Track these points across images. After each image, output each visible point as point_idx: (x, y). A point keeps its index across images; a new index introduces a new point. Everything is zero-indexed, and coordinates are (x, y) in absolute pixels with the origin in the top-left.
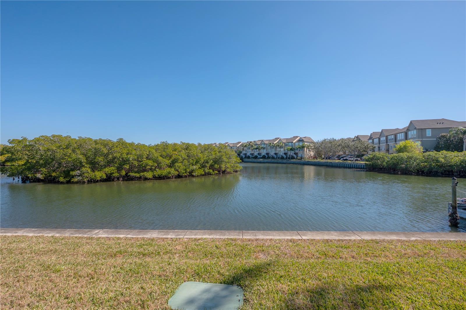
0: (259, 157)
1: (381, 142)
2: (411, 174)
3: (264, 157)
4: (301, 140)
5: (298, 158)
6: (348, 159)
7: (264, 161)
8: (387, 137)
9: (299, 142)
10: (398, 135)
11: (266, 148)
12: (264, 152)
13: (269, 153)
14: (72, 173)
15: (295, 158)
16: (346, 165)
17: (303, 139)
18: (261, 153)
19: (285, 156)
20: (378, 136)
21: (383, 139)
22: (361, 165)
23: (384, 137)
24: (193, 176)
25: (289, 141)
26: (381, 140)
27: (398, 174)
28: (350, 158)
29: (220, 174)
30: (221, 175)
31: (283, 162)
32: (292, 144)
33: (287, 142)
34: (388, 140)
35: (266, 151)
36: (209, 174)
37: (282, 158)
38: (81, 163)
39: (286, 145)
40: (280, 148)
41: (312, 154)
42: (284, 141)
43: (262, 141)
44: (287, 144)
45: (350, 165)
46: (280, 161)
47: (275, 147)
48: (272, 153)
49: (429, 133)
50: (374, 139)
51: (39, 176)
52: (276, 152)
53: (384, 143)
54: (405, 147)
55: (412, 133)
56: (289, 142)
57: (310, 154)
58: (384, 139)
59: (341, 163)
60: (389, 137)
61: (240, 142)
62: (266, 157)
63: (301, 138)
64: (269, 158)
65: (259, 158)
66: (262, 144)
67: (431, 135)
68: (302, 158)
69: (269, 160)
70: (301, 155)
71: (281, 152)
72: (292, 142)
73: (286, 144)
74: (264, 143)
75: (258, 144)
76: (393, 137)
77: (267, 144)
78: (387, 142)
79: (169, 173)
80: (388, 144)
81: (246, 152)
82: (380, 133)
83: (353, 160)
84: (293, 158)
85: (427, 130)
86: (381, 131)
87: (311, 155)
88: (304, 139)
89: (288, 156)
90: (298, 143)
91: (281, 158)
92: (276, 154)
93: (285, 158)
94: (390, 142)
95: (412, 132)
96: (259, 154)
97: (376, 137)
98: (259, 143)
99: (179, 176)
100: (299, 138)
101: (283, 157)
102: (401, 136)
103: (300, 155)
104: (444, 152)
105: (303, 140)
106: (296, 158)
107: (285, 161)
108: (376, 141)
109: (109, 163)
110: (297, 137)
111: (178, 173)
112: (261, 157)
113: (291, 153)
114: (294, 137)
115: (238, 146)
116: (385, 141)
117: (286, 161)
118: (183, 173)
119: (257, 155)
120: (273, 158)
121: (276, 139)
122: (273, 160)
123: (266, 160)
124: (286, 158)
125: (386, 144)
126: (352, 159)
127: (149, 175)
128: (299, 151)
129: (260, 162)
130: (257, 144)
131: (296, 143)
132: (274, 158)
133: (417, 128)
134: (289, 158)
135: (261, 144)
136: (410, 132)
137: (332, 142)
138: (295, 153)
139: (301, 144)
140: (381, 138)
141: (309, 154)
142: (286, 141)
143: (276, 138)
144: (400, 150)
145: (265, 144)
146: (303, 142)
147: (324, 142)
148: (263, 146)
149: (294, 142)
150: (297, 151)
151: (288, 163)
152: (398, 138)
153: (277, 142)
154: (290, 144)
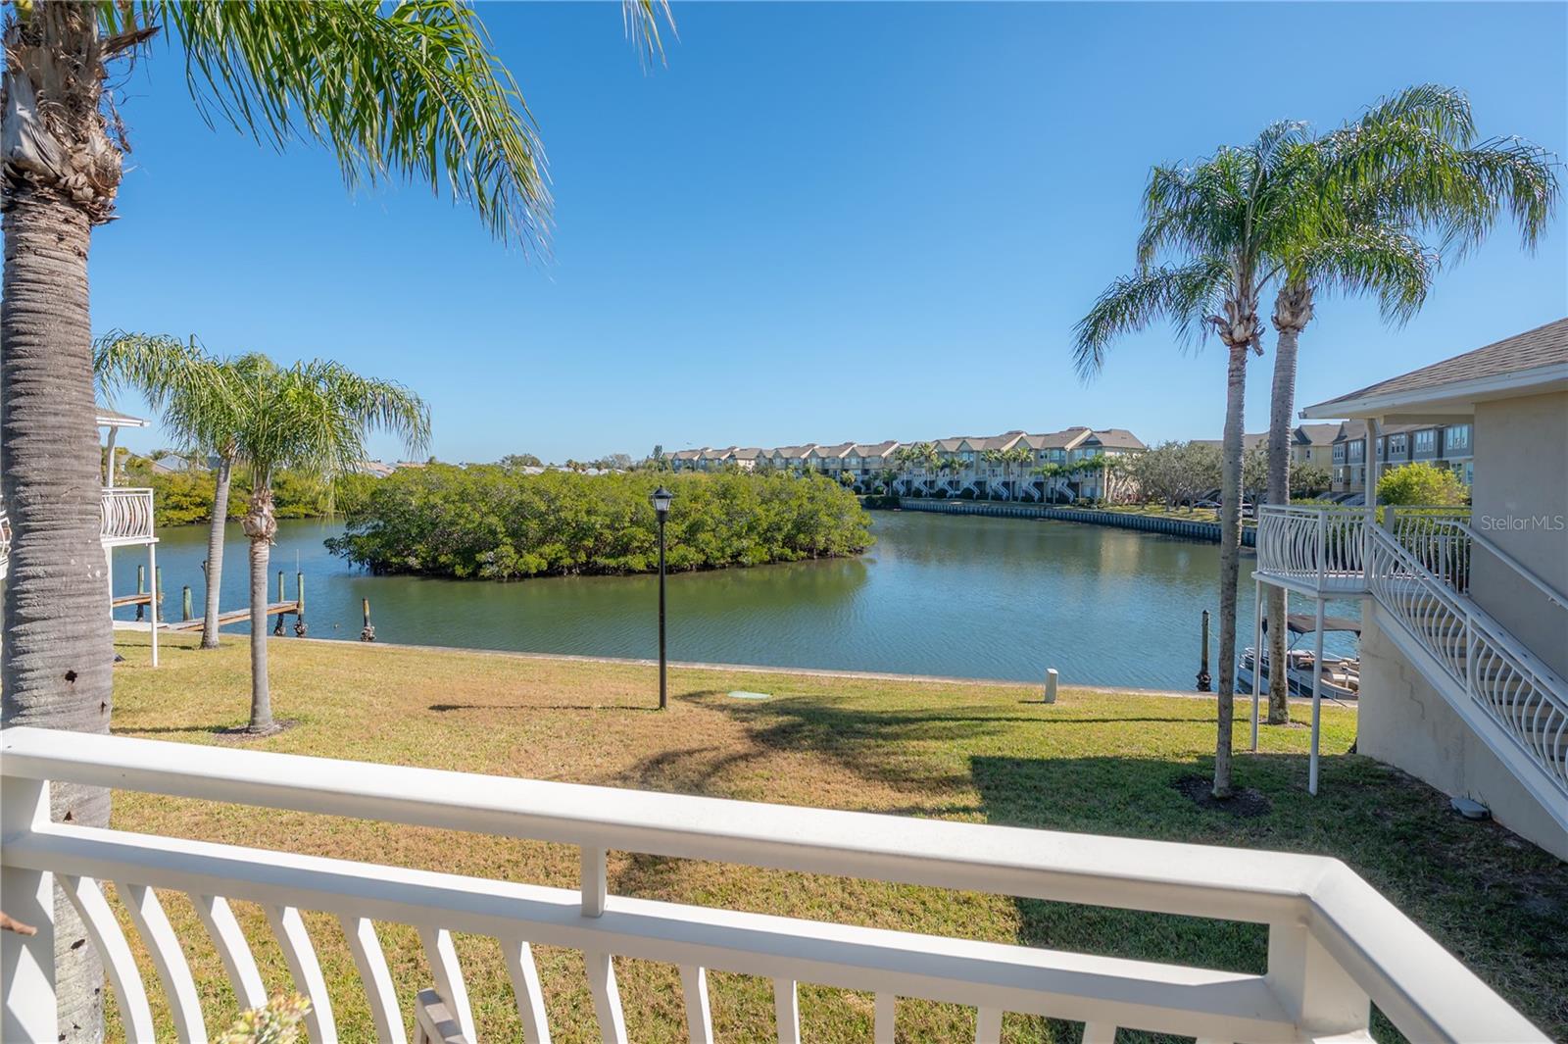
0: (951, 492)
3: (967, 495)
4: (1091, 443)
5: (1081, 500)
7: (967, 509)
8: (1387, 439)
9: (1086, 449)
11: (975, 465)
12: (967, 480)
13: (985, 482)
14: (481, 557)
15: (1071, 499)
17: (1100, 437)
18: (958, 482)
19: (1036, 494)
20: (1363, 434)
24: (742, 566)
25: (1054, 444)
29: (813, 558)
30: (816, 561)
31: (1029, 512)
32: (1063, 453)
33: (1046, 449)
34: (1390, 449)
35: (977, 473)
36: (783, 559)
37: (1028, 498)
38: (493, 533)
39: (1041, 457)
40: (1022, 467)
41: (1131, 487)
42: (1037, 444)
43: (964, 441)
44: (1046, 453)
46: (1019, 508)
47: (1005, 462)
48: (994, 483)
50: (1351, 441)
51: (413, 561)
52: (1009, 479)
54: (1406, 486)
56: (1051, 449)
57: (1124, 488)
59: (1208, 524)
60: (1393, 442)
61: (893, 443)
62: (975, 496)
63: (1092, 434)
64: (983, 496)
65: (951, 496)
66: (963, 452)
68: (1092, 501)
69: (984, 505)
70: (1091, 490)
71: (1025, 479)
72: (1063, 449)
73: (1043, 453)
74: (968, 449)
75: (948, 450)
77: (978, 452)
78: (1386, 457)
79: (684, 558)
80: (1389, 463)
81: (910, 477)
84: (1063, 499)
88: (1101, 440)
89: (1047, 494)
90: (1081, 452)
91: (1024, 499)
92: (1006, 484)
93: (1036, 498)
94: (1396, 458)
95: (1458, 429)
96: (951, 483)
97: (1355, 438)
98: (952, 447)
99: (706, 566)
100: (1088, 433)
101: (1030, 495)
102: (1425, 441)
103: (1086, 491)
105: (1099, 442)
106: (1074, 501)
107: (1033, 509)
109: (549, 534)
110: (1081, 430)
111: (704, 558)
112: (958, 492)
113: (1060, 485)
114: (1071, 430)
115: (884, 455)
117: (1037, 509)
118: (718, 559)
119: (947, 487)
120: (997, 497)
121: (1012, 434)
122: (996, 507)
123: (972, 506)
124: (1041, 500)
127: (637, 562)
128: (1086, 476)
129: (955, 512)
130: (947, 453)
131: (1076, 452)
132: (1002, 500)
134: (1050, 500)
135: (959, 451)
138: (1069, 485)
139: (1091, 455)
141: (1116, 491)
142: (1043, 442)
143: (1010, 433)
145: (973, 452)
146: (1101, 448)
148: (965, 458)
149: (1069, 447)
150: (1075, 479)
151: (1044, 517)
153: (1013, 447)
154: (1056, 453)
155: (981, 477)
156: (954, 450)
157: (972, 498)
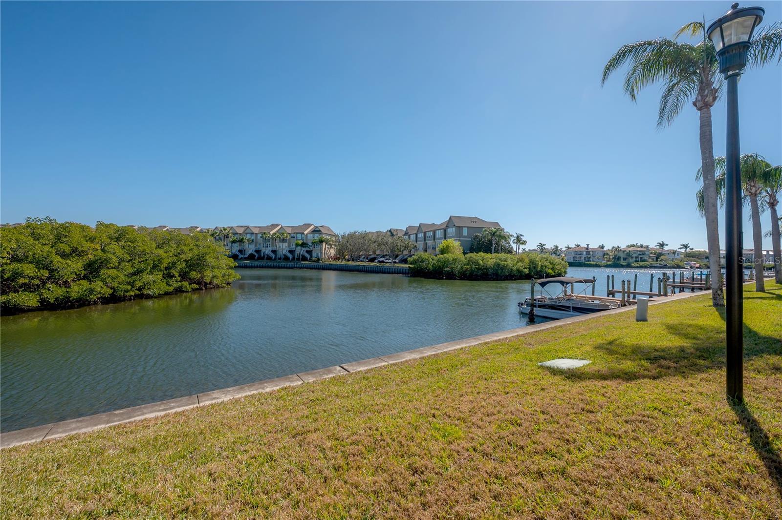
0: (241, 256)
2: (455, 279)
3: (251, 257)
4: (316, 231)
5: (314, 259)
6: (385, 261)
7: (253, 265)
8: (425, 233)
9: (314, 234)
10: (437, 231)
11: (254, 240)
12: (250, 249)
13: (261, 251)
15: (309, 258)
16: (383, 270)
17: (321, 229)
18: (245, 250)
19: (290, 256)
20: (415, 232)
21: (421, 235)
22: (402, 269)
23: (422, 234)
25: (298, 231)
27: (442, 279)
28: (387, 259)
31: (288, 265)
32: (303, 236)
33: (294, 233)
34: (426, 237)
35: (256, 246)
37: (286, 258)
39: (292, 237)
40: (283, 242)
41: (333, 252)
42: (290, 231)
43: (248, 227)
44: (295, 235)
45: (389, 269)
46: (283, 264)
47: (273, 239)
48: (267, 251)
49: (465, 232)
52: (275, 249)
53: (420, 241)
55: (451, 231)
56: (297, 233)
57: (329, 254)
59: (377, 266)
60: (428, 234)
62: (256, 257)
63: (317, 227)
64: (261, 258)
65: (241, 258)
66: (247, 234)
67: (466, 235)
68: (318, 260)
69: (264, 263)
70: (317, 254)
71: (283, 248)
72: (303, 233)
73: (292, 235)
74: (251, 232)
75: (238, 232)
76: (431, 233)
77: (256, 233)
78: (425, 241)
82: (417, 228)
83: (391, 263)
84: (304, 258)
85: (464, 228)
86: (418, 226)
87: (331, 254)
88: (321, 230)
89: (296, 257)
90: (312, 235)
91: (284, 259)
92: (274, 252)
93: (291, 258)
94: (429, 240)
95: (451, 229)
96: (240, 251)
97: (413, 233)
98: (241, 231)
100: (313, 226)
101: (287, 256)
102: (439, 234)
103: (314, 255)
104: (482, 254)
105: (320, 231)
106: (310, 259)
107: (291, 264)
108: (413, 237)
110: (310, 225)
112: (247, 256)
113: (303, 251)
114: (305, 224)
116: (423, 239)
117: (292, 263)
119: (238, 253)
120: (269, 258)
121: (274, 226)
122: (270, 263)
123: (256, 263)
124: (293, 259)
126: (390, 261)
128: (314, 247)
129: (246, 267)
130: (237, 234)
131: (309, 235)
132: (272, 260)
133: (456, 225)
134: (298, 259)
135: (245, 233)
136: (449, 229)
137: (364, 236)
138: (307, 252)
139: (317, 237)
140: (419, 235)
141: (329, 252)
142: (292, 229)
144: (443, 252)
145: (253, 233)
146: (321, 233)
147: (352, 236)
148: (249, 237)
149: (306, 232)
150: (310, 248)
151: (297, 268)
152: (437, 236)
153: (277, 231)
154: (299, 236)
155: (258, 247)
156: (241, 233)
157: (254, 259)
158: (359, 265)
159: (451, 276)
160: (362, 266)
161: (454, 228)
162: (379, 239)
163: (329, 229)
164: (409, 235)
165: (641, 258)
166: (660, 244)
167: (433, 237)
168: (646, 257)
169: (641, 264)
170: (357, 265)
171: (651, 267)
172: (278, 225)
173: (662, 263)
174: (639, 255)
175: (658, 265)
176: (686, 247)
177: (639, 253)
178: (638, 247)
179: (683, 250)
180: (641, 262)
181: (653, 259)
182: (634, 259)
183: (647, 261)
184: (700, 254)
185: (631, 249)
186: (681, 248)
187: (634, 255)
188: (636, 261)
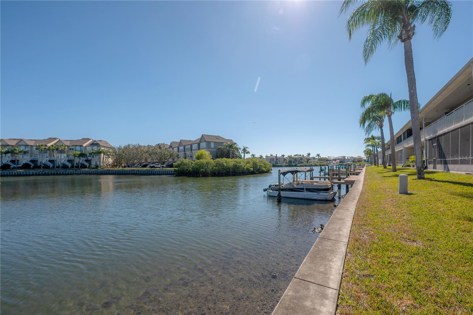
0: (13, 166)
1: (186, 150)
2: (208, 176)
3: (26, 166)
4: (94, 144)
5: (92, 166)
6: (155, 166)
7: (28, 173)
8: (184, 146)
9: (93, 146)
10: (193, 145)
11: (30, 152)
12: (25, 159)
13: (37, 160)
15: (88, 166)
16: (155, 173)
17: (99, 142)
18: (18, 161)
19: (69, 165)
20: (178, 146)
21: (181, 148)
22: (169, 171)
23: (183, 147)
25: (76, 144)
26: (180, 149)
27: (200, 177)
28: (157, 165)
31: (67, 172)
32: (82, 148)
33: (73, 146)
34: (186, 149)
35: (31, 156)
37: (65, 167)
39: (70, 149)
40: (61, 153)
41: (110, 161)
42: (68, 144)
44: (73, 147)
45: (159, 171)
46: (62, 171)
48: (44, 159)
49: (212, 145)
52: (52, 158)
53: (182, 152)
55: (203, 145)
56: (76, 146)
57: (107, 162)
58: (183, 148)
59: (149, 170)
60: (186, 147)
62: (32, 167)
63: (95, 141)
64: (36, 167)
65: (14, 168)
66: (20, 146)
67: (213, 147)
68: (97, 167)
69: (39, 171)
70: (96, 162)
71: (61, 158)
72: (82, 146)
73: (71, 147)
74: (25, 144)
76: (189, 147)
77: (31, 146)
78: (185, 151)
80: (185, 152)
82: (179, 143)
83: (160, 167)
84: (83, 166)
85: (212, 143)
86: (179, 141)
87: (109, 162)
88: (99, 143)
89: (75, 165)
90: (90, 148)
91: (62, 167)
92: (51, 161)
93: (70, 166)
94: (187, 151)
95: (203, 143)
96: (13, 161)
97: (176, 146)
100: (91, 141)
101: (66, 165)
102: (195, 146)
103: (93, 164)
104: (225, 159)
105: (98, 144)
108: (176, 149)
110: (88, 139)
112: (21, 166)
113: (82, 160)
114: (83, 139)
116: (183, 150)
117: (71, 171)
119: (9, 163)
120: (46, 167)
122: (47, 171)
123: (32, 171)
124: (73, 167)
125: (184, 152)
126: (159, 166)
128: (93, 157)
129: (19, 175)
130: (8, 145)
131: (87, 147)
132: (50, 168)
133: (206, 141)
134: (77, 167)
135: (18, 145)
136: (201, 144)
137: (138, 148)
138: (86, 161)
139: (95, 148)
140: (180, 147)
142: (70, 143)
144: (198, 158)
145: (28, 145)
146: (99, 146)
147: (127, 148)
148: (22, 148)
149: (84, 145)
150: (89, 158)
151: (76, 174)
152: (193, 148)
153: (55, 144)
154: (78, 148)
155: (33, 158)
156: (14, 144)
157: (30, 168)
158: (134, 170)
159: (205, 175)
160: (136, 170)
161: (205, 143)
162: (151, 151)
163: (106, 143)
164: (173, 148)
165: (301, 161)
166: (308, 154)
167: (190, 149)
168: (303, 161)
169: (301, 164)
170: (132, 170)
171: (305, 166)
172: (55, 139)
173: (310, 164)
174: (300, 160)
175: (308, 165)
176: (318, 155)
177: (300, 159)
178: (299, 156)
179: (317, 157)
180: (301, 163)
181: (306, 162)
182: (298, 162)
183: (303, 163)
184: (324, 159)
185: (296, 157)
186: (316, 156)
187: (298, 160)
188: (299, 163)
